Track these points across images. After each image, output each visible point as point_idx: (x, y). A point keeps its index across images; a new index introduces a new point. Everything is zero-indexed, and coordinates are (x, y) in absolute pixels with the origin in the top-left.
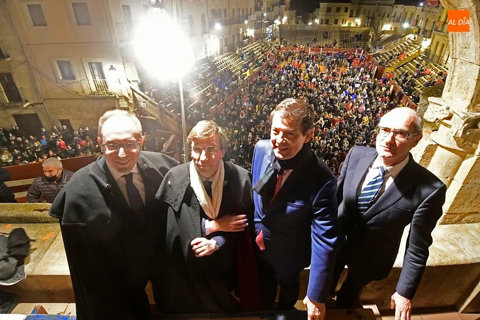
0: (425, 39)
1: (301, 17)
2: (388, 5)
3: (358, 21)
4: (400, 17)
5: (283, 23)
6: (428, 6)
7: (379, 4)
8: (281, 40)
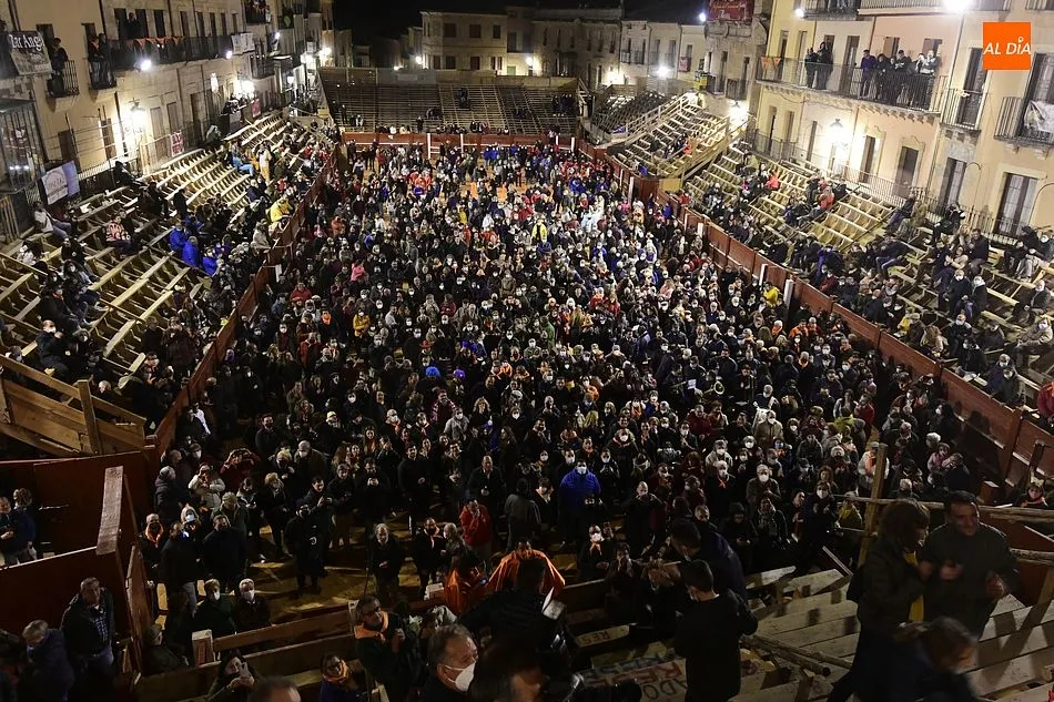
0: (733, 102)
1: (366, 48)
2: (605, 22)
3: (533, 63)
4: (644, 52)
5: (323, 64)
6: (722, 21)
7: (582, 19)
8: (333, 113)
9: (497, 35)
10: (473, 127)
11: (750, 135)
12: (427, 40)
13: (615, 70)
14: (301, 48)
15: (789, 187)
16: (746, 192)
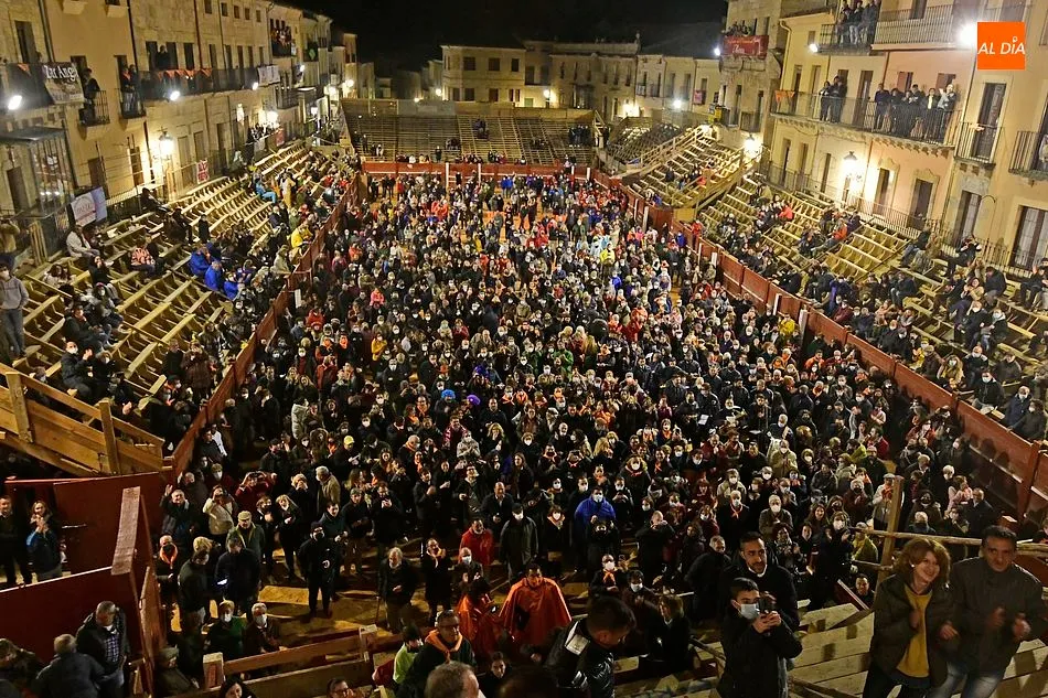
0: (747, 134)
1: (388, 81)
2: (622, 56)
3: (551, 96)
4: (659, 85)
6: (736, 56)
7: (598, 53)
9: (515, 68)
10: (491, 157)
11: (764, 165)
12: (447, 73)
13: (631, 103)
14: (325, 79)
15: (803, 218)
16: (760, 223)
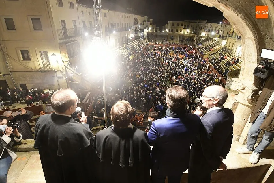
0: (223, 40)
1: (158, 28)
2: (203, 23)
3: (189, 31)
4: (210, 29)
5: (149, 31)
6: (224, 24)
7: (199, 23)
8: (148, 40)
9: (182, 25)
10: (172, 43)
11: (225, 47)
12: (168, 26)
13: (204, 33)
14: (145, 28)
15: (229, 59)
16: (220, 59)
